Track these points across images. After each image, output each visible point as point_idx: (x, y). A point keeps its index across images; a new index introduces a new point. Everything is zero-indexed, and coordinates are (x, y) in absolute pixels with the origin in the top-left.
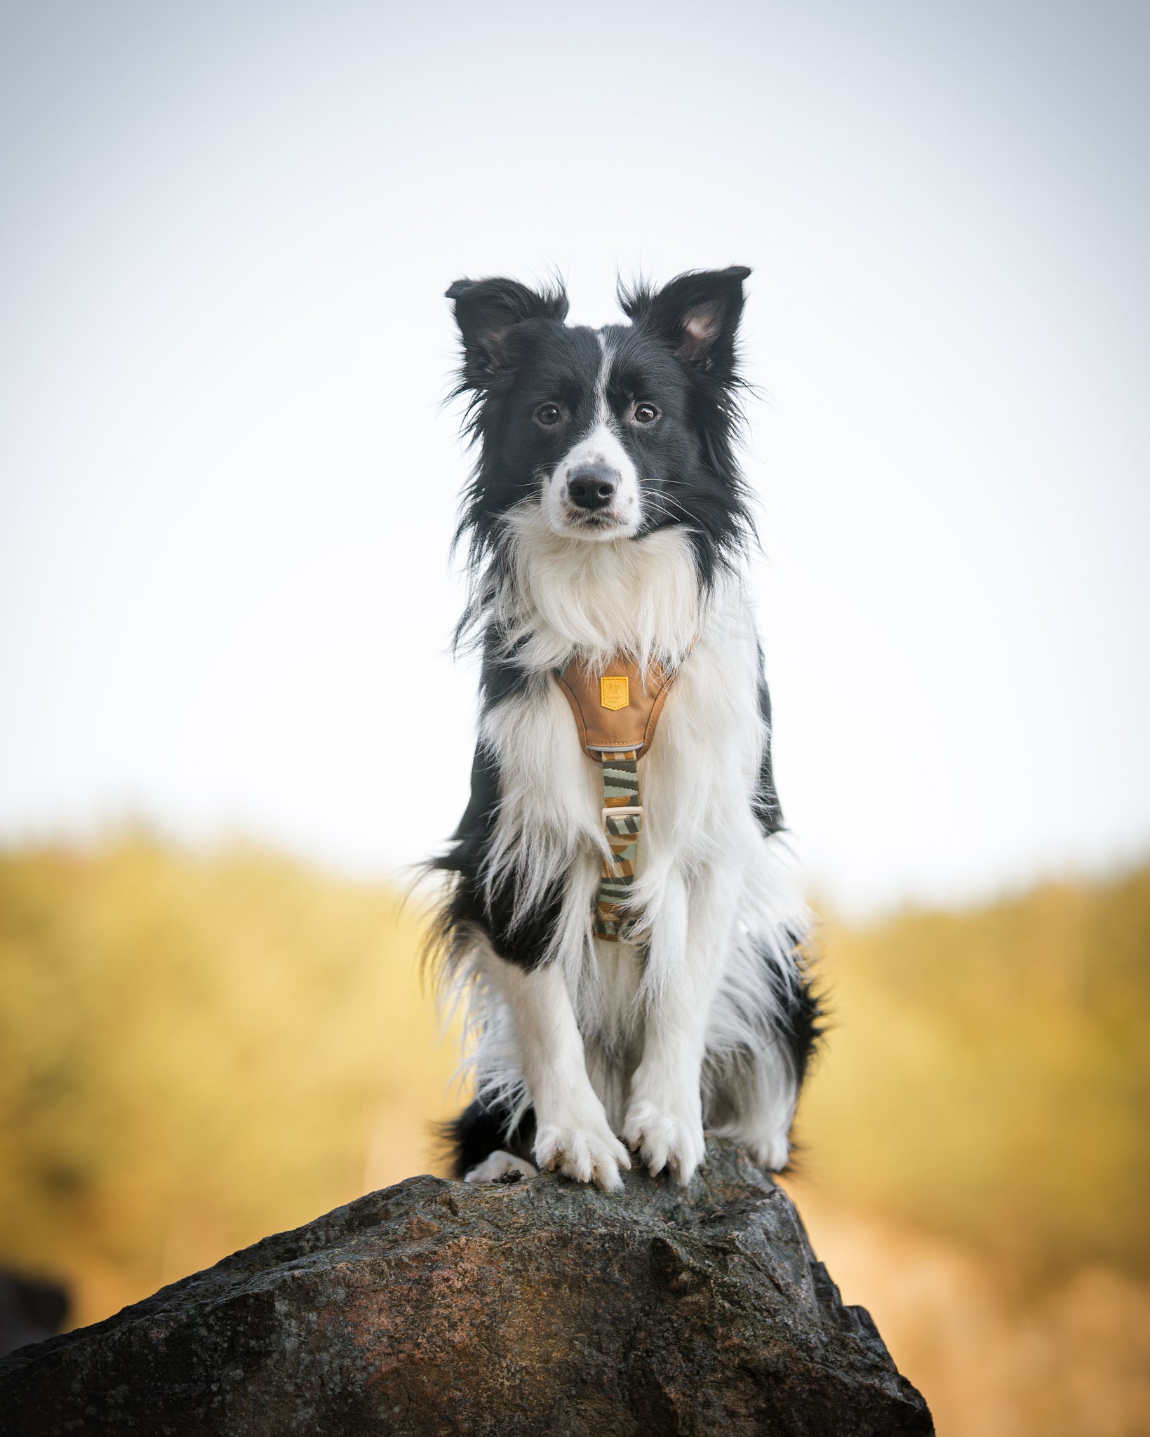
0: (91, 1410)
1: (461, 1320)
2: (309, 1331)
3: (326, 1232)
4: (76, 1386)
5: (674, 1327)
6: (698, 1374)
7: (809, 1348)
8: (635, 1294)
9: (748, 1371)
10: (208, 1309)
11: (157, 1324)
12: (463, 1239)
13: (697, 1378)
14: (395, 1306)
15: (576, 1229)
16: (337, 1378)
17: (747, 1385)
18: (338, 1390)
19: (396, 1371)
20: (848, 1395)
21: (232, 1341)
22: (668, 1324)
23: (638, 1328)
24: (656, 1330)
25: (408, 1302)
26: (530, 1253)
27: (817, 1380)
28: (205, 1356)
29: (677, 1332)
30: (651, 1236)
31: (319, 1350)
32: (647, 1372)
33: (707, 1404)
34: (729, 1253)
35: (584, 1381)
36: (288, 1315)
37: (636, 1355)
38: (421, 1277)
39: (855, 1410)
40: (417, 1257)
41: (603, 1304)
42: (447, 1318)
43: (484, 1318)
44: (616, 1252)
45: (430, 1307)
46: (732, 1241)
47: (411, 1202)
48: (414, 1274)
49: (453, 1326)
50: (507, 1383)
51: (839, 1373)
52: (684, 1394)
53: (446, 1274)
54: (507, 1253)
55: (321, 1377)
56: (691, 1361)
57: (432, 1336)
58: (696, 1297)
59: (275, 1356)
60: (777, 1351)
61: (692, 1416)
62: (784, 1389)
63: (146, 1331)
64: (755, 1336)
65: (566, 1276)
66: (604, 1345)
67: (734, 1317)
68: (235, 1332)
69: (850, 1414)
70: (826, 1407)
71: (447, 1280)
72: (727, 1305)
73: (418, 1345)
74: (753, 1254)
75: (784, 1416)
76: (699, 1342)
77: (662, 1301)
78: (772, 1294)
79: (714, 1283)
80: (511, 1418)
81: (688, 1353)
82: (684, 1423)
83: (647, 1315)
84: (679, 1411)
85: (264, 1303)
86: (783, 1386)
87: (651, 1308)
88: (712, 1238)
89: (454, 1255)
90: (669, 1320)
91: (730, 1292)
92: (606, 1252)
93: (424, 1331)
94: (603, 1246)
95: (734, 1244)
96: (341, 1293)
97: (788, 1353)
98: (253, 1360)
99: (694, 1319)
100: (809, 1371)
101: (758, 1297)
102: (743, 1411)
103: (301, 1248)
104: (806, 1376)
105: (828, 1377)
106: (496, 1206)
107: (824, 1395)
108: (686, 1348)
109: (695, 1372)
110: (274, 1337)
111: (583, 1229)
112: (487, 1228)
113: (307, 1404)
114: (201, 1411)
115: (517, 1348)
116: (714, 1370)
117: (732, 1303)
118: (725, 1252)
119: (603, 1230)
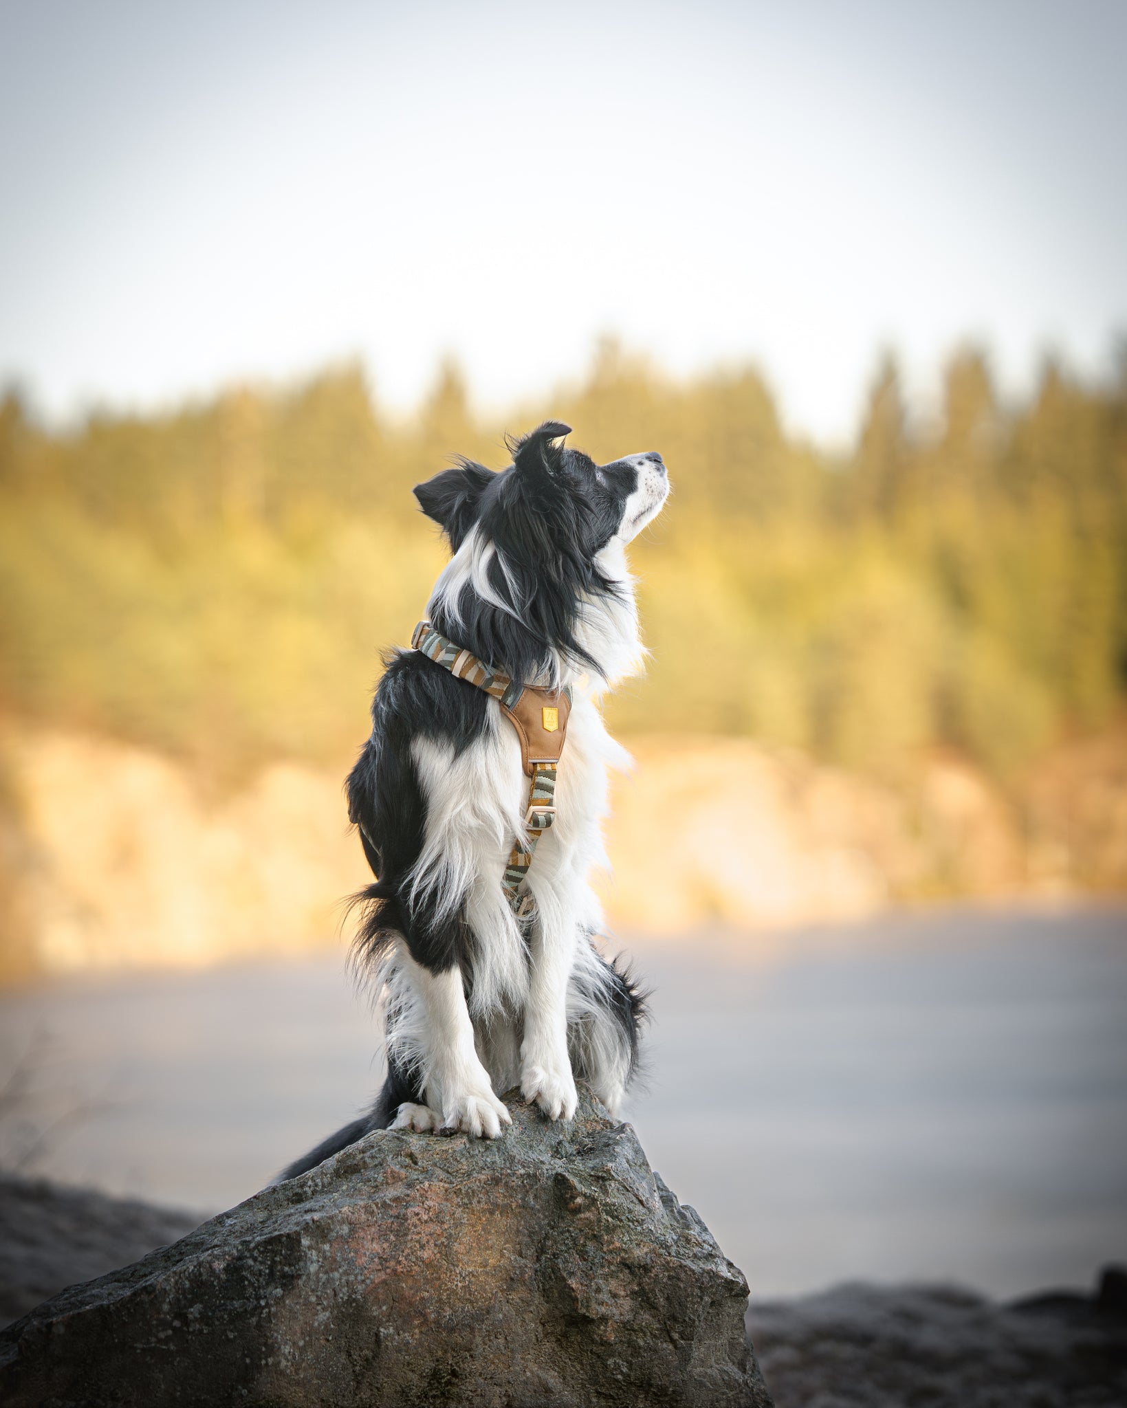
0: (177, 1323)
1: (428, 1242)
2: (325, 1258)
3: (322, 1179)
4: (166, 1307)
5: (572, 1236)
6: (591, 1269)
7: (667, 1246)
8: (544, 1214)
9: (626, 1265)
10: (252, 1245)
11: (217, 1257)
12: (427, 1184)
13: (591, 1272)
14: (383, 1236)
15: (504, 1172)
16: (345, 1290)
17: (625, 1275)
18: (346, 1298)
19: (384, 1282)
20: (695, 1278)
21: (271, 1268)
22: (567, 1234)
23: (547, 1237)
24: (559, 1239)
25: (392, 1231)
26: (473, 1192)
27: (674, 1269)
28: (252, 1280)
29: (574, 1240)
30: (554, 1172)
31: (332, 1270)
32: (555, 1270)
33: (598, 1290)
34: (606, 1180)
35: (512, 1279)
36: (310, 1248)
37: (546, 1257)
38: (399, 1213)
39: (700, 1288)
40: (396, 1199)
41: (522, 1223)
42: (418, 1241)
43: (444, 1240)
44: (532, 1186)
45: (406, 1235)
46: (608, 1172)
47: (382, 1155)
48: (393, 1212)
49: (422, 1247)
50: (460, 1284)
51: (688, 1263)
52: (582, 1284)
53: (416, 1210)
54: (458, 1192)
55: (334, 1290)
56: (585, 1260)
57: (408, 1255)
58: (588, 1214)
59: (304, 1278)
60: (646, 1250)
61: (588, 1300)
62: (650, 1276)
63: (210, 1263)
64: (631, 1240)
65: (497, 1205)
66: (524, 1252)
67: (615, 1227)
68: (274, 1262)
69: (697, 1291)
70: (680, 1287)
71: (417, 1214)
72: (610, 1219)
73: (399, 1262)
74: (623, 1179)
75: (650, 1295)
76: (591, 1247)
77: (562, 1218)
78: (639, 1208)
79: (600, 1204)
80: (463, 1309)
81: (583, 1255)
82: (582, 1305)
83: (552, 1228)
84: (579, 1297)
85: (292, 1241)
86: (650, 1274)
87: (555, 1223)
88: (593, 1169)
89: (421, 1196)
90: (568, 1231)
91: (611, 1211)
92: (525, 1186)
93: (403, 1252)
94: (523, 1182)
95: (610, 1173)
96: (345, 1229)
97: (653, 1251)
98: (288, 1281)
99: (587, 1230)
100: (668, 1263)
101: (630, 1211)
102: (622, 1293)
103: (305, 1192)
104: (666, 1267)
105: (681, 1266)
106: (444, 1156)
107: (679, 1279)
108: (581, 1251)
109: (589, 1268)
110: (301, 1264)
111: (509, 1171)
112: (443, 1175)
113: (324, 1309)
114: (254, 1320)
115: (465, 1259)
116: (602, 1266)
117: (612, 1217)
118: (603, 1179)
119: (522, 1171)
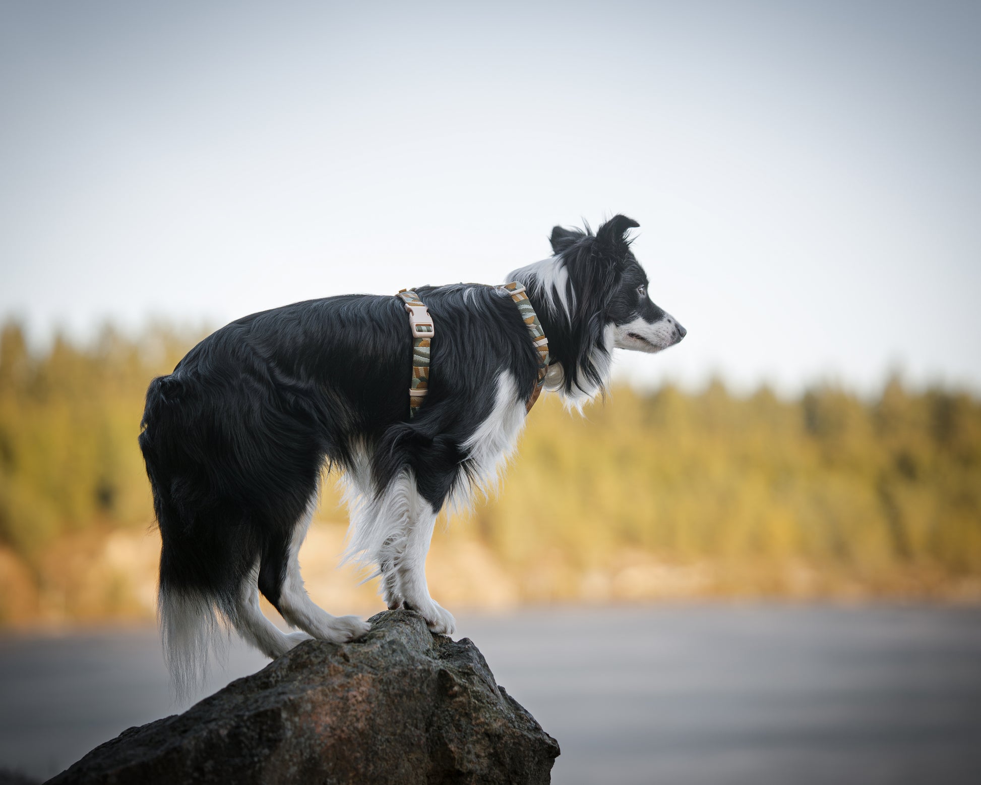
0: (196, 775)
1: (361, 717)
2: (296, 727)
3: (281, 672)
4: (189, 763)
5: (450, 714)
6: (464, 737)
7: (512, 721)
8: (431, 698)
9: (487, 734)
10: (245, 718)
11: (221, 727)
12: (360, 675)
13: (464, 740)
14: (333, 712)
15: (410, 667)
16: (308, 750)
17: (486, 742)
18: (308, 757)
19: (333, 745)
20: (531, 744)
21: (260, 734)
22: (447, 713)
23: (433, 715)
24: (442, 716)
25: (338, 708)
26: (390, 681)
27: (517, 737)
28: (247, 742)
29: (452, 717)
30: (439, 668)
31: (300, 736)
32: (440, 738)
33: (469, 752)
34: (470, 675)
35: (412, 744)
36: (287, 719)
37: (433, 729)
38: (343, 696)
39: (533, 751)
40: (342, 686)
41: (419, 704)
42: (355, 716)
43: (371, 715)
44: (426, 678)
45: (347, 711)
46: (471, 669)
47: (324, 656)
48: (340, 695)
49: (358, 720)
50: (380, 748)
51: (525, 733)
52: (458, 748)
53: (354, 693)
54: (381, 681)
55: (301, 751)
56: (460, 731)
57: (349, 726)
58: (461, 699)
59: (284, 741)
60: (500, 724)
61: (462, 759)
62: (502, 743)
63: (217, 731)
64: (491, 717)
65: (404, 691)
66: (418, 725)
67: (480, 708)
68: (262, 730)
69: (531, 753)
70: (521, 750)
71: (355, 697)
72: (476, 702)
73: (343, 731)
74: (480, 674)
75: (501, 756)
76: (463, 721)
77: (444, 701)
78: (492, 694)
79: (470, 691)
80: (381, 765)
81: (458, 727)
82: (458, 762)
83: (437, 708)
84: (456, 757)
85: (275, 715)
86: (501, 741)
87: (438, 704)
88: (459, 667)
89: (357, 683)
90: (447, 710)
91: (477, 695)
92: (422, 678)
93: (345, 723)
94: (421, 675)
95: (473, 670)
96: (309, 707)
97: (504, 725)
98: (274, 744)
99: (460, 710)
100: (514, 733)
101: (488, 697)
102: (483, 754)
103: (271, 682)
104: (513, 736)
105: (522, 735)
106: (367, 657)
107: (520, 745)
108: (457, 724)
109: (463, 737)
110: (281, 731)
111: (413, 667)
112: (370, 670)
113: (294, 765)
114: (250, 772)
115: (383, 729)
116: (472, 735)
117: (478, 700)
118: (468, 674)
119: (420, 667)
